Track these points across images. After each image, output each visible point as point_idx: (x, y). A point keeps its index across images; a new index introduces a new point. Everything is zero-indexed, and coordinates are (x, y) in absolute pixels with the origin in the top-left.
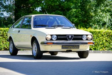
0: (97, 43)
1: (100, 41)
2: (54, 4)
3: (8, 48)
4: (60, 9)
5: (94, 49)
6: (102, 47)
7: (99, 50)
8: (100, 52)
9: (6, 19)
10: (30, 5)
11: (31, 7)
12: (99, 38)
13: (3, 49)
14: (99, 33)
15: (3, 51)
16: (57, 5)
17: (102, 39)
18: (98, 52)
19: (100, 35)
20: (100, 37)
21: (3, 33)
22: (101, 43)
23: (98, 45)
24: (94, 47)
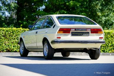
0: (106, 45)
1: (109, 43)
2: (59, 3)
3: (10, 50)
4: (65, 8)
5: (103, 51)
6: (111, 49)
7: (108, 52)
8: (109, 55)
9: (8, 18)
10: (33, 4)
11: (34, 6)
12: (108, 39)
13: (5, 51)
14: (108, 34)
15: (5, 53)
16: (61, 4)
17: (111, 41)
18: (107, 55)
19: (110, 36)
20: (110, 38)
21: (5, 33)
22: (110, 44)
23: (107, 47)
24: (103, 49)
